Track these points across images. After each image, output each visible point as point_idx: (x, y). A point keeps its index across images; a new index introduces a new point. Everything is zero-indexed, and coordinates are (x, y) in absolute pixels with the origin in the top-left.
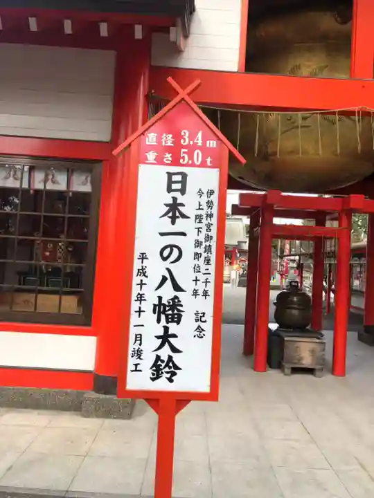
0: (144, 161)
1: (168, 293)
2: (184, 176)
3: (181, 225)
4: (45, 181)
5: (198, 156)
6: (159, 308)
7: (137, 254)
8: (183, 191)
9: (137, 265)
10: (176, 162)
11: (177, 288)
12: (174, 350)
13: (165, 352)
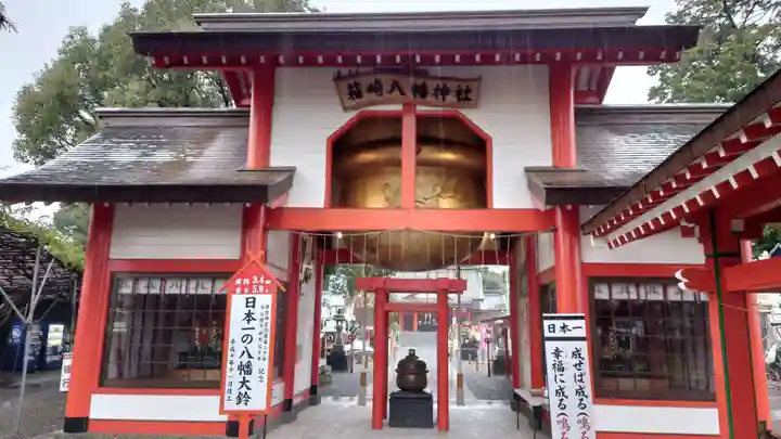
0: (234, 292)
1: (245, 359)
2: (254, 299)
3: (253, 324)
4: (197, 289)
5: (261, 288)
6: (241, 367)
7: (230, 340)
8: (253, 307)
9: (230, 346)
10: (250, 292)
11: (250, 356)
12: (249, 389)
13: (244, 390)
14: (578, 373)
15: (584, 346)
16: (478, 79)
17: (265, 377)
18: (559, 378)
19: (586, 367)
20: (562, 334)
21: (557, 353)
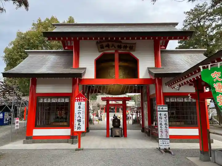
0: (75, 101)
2: (81, 103)
3: (80, 109)
4: (60, 101)
5: (82, 100)
6: (78, 120)
8: (81, 105)
9: (75, 115)
10: (79, 101)
11: (80, 118)
12: (80, 126)
13: (79, 126)
14: (165, 119)
15: (167, 113)
16: (135, 44)
17: (84, 122)
18: (161, 120)
19: (167, 118)
20: (162, 110)
21: (160, 114)
